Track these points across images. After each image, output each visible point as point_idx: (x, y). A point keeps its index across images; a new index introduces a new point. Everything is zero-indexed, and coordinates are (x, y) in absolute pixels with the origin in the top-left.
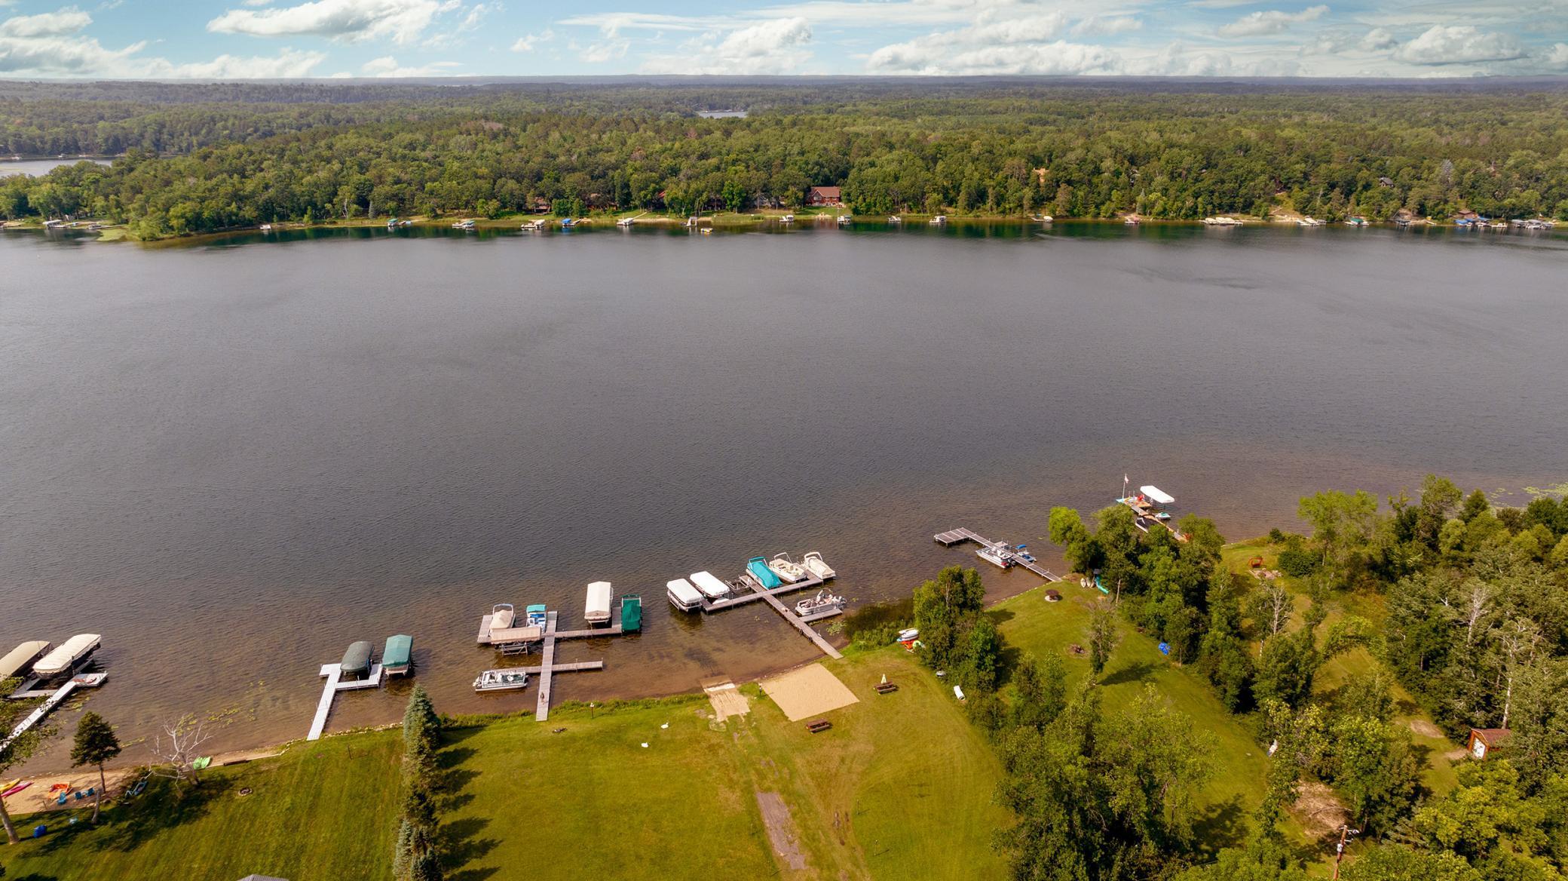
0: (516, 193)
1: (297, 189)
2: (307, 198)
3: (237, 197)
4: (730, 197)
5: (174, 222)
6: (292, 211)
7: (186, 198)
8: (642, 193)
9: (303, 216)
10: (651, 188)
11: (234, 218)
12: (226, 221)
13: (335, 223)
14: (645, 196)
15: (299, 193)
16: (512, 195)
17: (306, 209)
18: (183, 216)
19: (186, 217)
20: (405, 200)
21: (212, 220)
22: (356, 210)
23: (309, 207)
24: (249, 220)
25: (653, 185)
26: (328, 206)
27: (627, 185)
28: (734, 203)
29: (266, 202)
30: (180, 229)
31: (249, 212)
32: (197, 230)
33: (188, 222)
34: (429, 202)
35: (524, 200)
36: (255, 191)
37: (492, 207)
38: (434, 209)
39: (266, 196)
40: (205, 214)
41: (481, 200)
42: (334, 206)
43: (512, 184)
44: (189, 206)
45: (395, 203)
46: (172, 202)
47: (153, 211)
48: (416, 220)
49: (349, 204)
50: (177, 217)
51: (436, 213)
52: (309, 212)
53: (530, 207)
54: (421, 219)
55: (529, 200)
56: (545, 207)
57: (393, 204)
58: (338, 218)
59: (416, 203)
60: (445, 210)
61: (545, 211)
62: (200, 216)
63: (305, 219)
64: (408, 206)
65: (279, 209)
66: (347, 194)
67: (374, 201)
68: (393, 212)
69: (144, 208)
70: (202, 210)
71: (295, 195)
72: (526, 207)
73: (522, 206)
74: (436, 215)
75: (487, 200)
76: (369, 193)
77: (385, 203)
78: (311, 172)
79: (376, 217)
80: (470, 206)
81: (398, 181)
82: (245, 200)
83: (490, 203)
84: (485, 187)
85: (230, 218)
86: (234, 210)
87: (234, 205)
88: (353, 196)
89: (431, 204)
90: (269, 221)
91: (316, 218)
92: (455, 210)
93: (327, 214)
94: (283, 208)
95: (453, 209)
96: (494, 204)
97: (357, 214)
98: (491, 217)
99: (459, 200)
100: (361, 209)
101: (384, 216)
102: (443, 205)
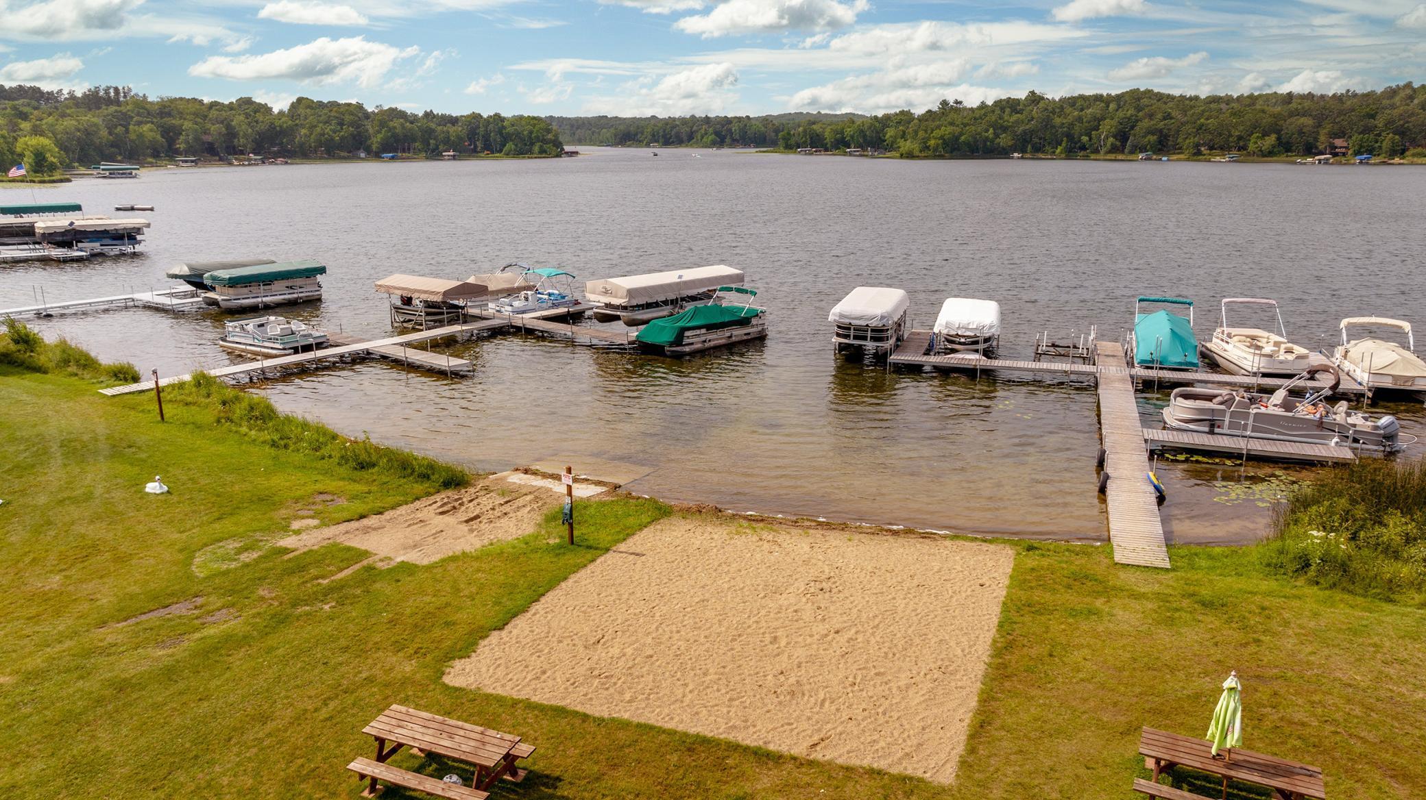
0: (1307, 130)
1: (1057, 121)
2: (1065, 129)
3: (1002, 128)
5: (932, 143)
6: (1049, 142)
7: (952, 124)
9: (1057, 147)
11: (988, 142)
12: (980, 145)
13: (1087, 155)
15: (1059, 125)
16: (1301, 132)
17: (1062, 141)
18: (942, 138)
19: (944, 140)
20: (1169, 136)
21: (968, 144)
22: (1112, 144)
23: (1065, 139)
24: (1004, 149)
26: (1085, 139)
29: (1025, 133)
30: (936, 149)
31: (1004, 140)
32: (952, 152)
33: (945, 143)
34: (1195, 137)
35: (1316, 139)
36: (1017, 122)
37: (1268, 142)
38: (1197, 146)
39: (1027, 127)
40: (963, 138)
41: (1255, 135)
42: (1090, 139)
43: (1307, 121)
44: (950, 129)
45: (1155, 137)
46: (939, 127)
47: (921, 134)
48: (1175, 157)
49: (1107, 137)
50: (936, 139)
51: (1199, 150)
52: (1064, 144)
53: (1321, 147)
54: (1182, 156)
55: (1322, 138)
56: (1343, 150)
57: (1153, 138)
58: (1092, 152)
59: (1180, 140)
60: (1211, 148)
61: (1344, 154)
62: (957, 138)
63: (1058, 151)
64: (1170, 143)
65: (1036, 140)
66: (1107, 127)
67: (1135, 135)
68: (1151, 147)
69: (916, 132)
70: (961, 134)
71: (1054, 127)
72: (1317, 148)
73: (1311, 148)
74: (1199, 153)
75: (1265, 134)
76: (1132, 128)
77: (1144, 137)
78: (1082, 110)
79: (1132, 152)
80: (1241, 144)
81: (1168, 116)
82: (1005, 129)
83: (1267, 138)
84: (1267, 120)
85: (985, 144)
86: (991, 136)
87: (991, 130)
88: (1113, 130)
89: (1196, 139)
90: (1023, 151)
91: (1070, 152)
92: (1224, 148)
93: (1083, 148)
94: (1040, 139)
95: (1222, 148)
96: (1271, 140)
97: (1114, 150)
98: (1264, 156)
99: (1230, 135)
100: (1118, 143)
101: (1141, 152)
102: (1210, 140)
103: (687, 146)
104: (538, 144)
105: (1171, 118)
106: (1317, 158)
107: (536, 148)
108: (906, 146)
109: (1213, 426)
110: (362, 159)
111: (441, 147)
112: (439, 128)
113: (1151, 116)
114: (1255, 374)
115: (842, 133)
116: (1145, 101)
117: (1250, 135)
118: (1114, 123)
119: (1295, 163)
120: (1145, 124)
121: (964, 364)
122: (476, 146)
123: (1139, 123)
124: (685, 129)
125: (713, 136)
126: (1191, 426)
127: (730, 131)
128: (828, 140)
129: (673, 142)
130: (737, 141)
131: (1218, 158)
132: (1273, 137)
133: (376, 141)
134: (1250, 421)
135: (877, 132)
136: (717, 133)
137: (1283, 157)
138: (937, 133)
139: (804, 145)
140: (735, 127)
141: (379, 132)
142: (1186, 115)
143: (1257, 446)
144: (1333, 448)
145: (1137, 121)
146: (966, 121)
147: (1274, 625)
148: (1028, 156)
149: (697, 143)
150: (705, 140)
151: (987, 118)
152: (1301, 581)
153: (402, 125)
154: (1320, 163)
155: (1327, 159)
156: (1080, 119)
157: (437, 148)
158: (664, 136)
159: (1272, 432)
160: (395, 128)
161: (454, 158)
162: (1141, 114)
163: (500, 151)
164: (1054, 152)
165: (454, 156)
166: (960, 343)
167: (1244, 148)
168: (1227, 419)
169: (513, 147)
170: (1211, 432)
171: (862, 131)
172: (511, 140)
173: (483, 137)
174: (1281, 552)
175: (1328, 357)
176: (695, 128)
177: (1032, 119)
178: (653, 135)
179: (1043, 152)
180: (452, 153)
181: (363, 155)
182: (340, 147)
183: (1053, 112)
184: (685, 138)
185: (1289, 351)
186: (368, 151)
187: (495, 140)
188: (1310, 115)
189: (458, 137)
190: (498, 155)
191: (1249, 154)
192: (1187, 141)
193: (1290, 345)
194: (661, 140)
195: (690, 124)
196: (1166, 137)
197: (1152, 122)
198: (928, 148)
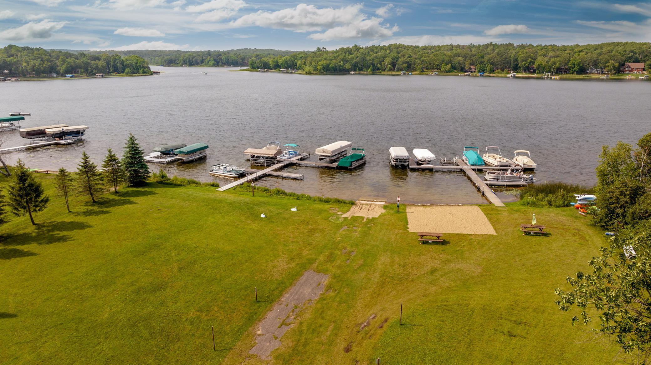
0: (461, 62)
1: (368, 58)
2: (371, 61)
3: (346, 61)
4: (573, 66)
5: (318, 67)
6: (365, 67)
7: (326, 59)
8: (523, 63)
9: (368, 69)
10: (529, 61)
11: (341, 68)
12: (338, 69)
13: (380, 73)
14: (525, 64)
15: (368, 60)
16: (459, 63)
17: (370, 66)
18: (322, 65)
19: (323, 66)
20: (411, 64)
21: (333, 68)
22: (390, 68)
23: (371, 65)
24: (347, 70)
25: (530, 59)
26: (379, 65)
27: (516, 60)
28: (574, 69)
29: (355, 63)
30: (320, 70)
31: (347, 66)
32: (326, 71)
33: (324, 68)
34: (421, 65)
35: (464, 66)
36: (352, 59)
37: (448, 67)
38: (422, 68)
39: (356, 60)
40: (331, 65)
41: (444, 64)
42: (381, 66)
43: (460, 58)
44: (325, 62)
45: (406, 65)
46: (320, 60)
47: (313, 64)
48: (414, 73)
49: (388, 65)
50: (320, 65)
51: (423, 70)
52: (371, 68)
53: (467, 69)
54: (416, 72)
55: (467, 66)
56: (474, 70)
57: (405, 65)
58: (382, 71)
59: (415, 66)
60: (427, 69)
61: (474, 72)
62: (328, 65)
63: (369, 70)
64: (412, 67)
65: (360, 66)
66: (387, 61)
67: (398, 64)
68: (405, 69)
69: (311, 63)
70: (330, 64)
71: (367, 60)
72: (465, 69)
73: (463, 69)
74: (423, 71)
75: (447, 64)
76: (397, 61)
77: (402, 65)
78: (376, 53)
79: (398, 71)
80: (438, 67)
81: (410, 56)
82: (347, 61)
83: (447, 65)
84: (447, 59)
85: (340, 68)
86: (342, 64)
87: (342, 62)
88: (390, 62)
89: (422, 66)
90: (355, 70)
91: (373, 71)
92: (432, 69)
93: (378, 69)
94: (361, 65)
95: (431, 69)
96: (449, 66)
97: (390, 70)
98: (447, 72)
99: (434, 64)
100: (392, 67)
101: (401, 71)
102: (427, 66)
103: (201, 66)
104: (142, 69)
105: (412, 57)
106: (466, 73)
107: (141, 71)
108: (307, 68)
109: (497, 179)
110: (54, 77)
111: (94, 71)
112: (93, 62)
113: (404, 56)
114: (498, 166)
115: (278, 62)
116: (400, 49)
117: (441, 64)
118: (390, 58)
119: (458, 75)
120: (402, 59)
121: (427, 167)
122: (109, 70)
123: (400, 59)
124: (199, 59)
125: (213, 62)
126: (493, 180)
127: (221, 59)
128: (271, 65)
129: (194, 64)
130: (225, 63)
131: (430, 74)
132: (450, 65)
133: (62, 68)
134: (505, 178)
135: (293, 62)
136: (215, 60)
137: (453, 73)
138: (320, 63)
139: (261, 67)
140: (223, 57)
141: (63, 64)
142: (416, 55)
143: (508, 183)
144: (522, 183)
145: (399, 58)
146: (331, 58)
147: (528, 213)
148: (357, 72)
149: (206, 64)
150: (209, 63)
151: (340, 57)
152: (528, 206)
153: (74, 61)
154: (467, 75)
155: (469, 74)
156: (376, 57)
157: (92, 71)
158: (189, 61)
159: (509, 180)
160: (70, 62)
161: (102, 77)
162: (399, 55)
163: (123, 72)
164: (367, 71)
165: (102, 75)
166: (426, 162)
167: (440, 69)
168: (500, 178)
169: (129, 70)
170: (497, 181)
171: (286, 61)
172: (128, 67)
173: (113, 65)
174: (524, 202)
175: (511, 160)
176: (204, 58)
177: (357, 57)
178: (184, 61)
179: (363, 71)
180: (101, 74)
181: (55, 75)
182: (44, 72)
183: (365, 54)
184: (200, 62)
185: (503, 160)
186: (58, 73)
187: (120, 67)
188: (461, 56)
189: (103, 66)
190: (122, 74)
191: (441, 72)
192: (418, 66)
193: (503, 158)
194: (188, 63)
195: (201, 56)
196: (410, 64)
197: (405, 59)
198: (317, 70)
